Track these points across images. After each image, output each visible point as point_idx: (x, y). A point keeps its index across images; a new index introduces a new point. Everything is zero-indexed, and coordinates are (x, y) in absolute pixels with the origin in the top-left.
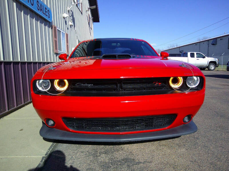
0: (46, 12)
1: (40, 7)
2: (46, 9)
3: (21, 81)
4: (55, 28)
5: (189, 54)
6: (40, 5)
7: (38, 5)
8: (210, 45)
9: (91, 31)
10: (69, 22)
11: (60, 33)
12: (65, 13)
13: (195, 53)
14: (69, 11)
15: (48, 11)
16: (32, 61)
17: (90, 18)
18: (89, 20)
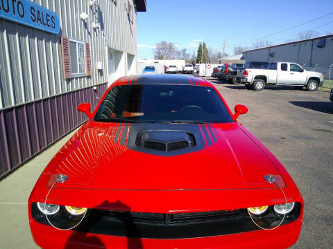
0: (48, 20)
1: (36, 16)
2: (48, 15)
3: (5, 138)
4: (66, 40)
5: (279, 65)
6: (36, 14)
7: (32, 13)
8: (315, 47)
9: (132, 26)
10: (91, 24)
11: (75, 45)
12: (84, 11)
13: (289, 64)
14: (91, 7)
15: (52, 19)
16: (24, 102)
17: (130, 6)
18: (130, 10)
